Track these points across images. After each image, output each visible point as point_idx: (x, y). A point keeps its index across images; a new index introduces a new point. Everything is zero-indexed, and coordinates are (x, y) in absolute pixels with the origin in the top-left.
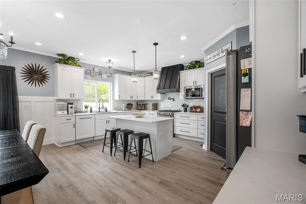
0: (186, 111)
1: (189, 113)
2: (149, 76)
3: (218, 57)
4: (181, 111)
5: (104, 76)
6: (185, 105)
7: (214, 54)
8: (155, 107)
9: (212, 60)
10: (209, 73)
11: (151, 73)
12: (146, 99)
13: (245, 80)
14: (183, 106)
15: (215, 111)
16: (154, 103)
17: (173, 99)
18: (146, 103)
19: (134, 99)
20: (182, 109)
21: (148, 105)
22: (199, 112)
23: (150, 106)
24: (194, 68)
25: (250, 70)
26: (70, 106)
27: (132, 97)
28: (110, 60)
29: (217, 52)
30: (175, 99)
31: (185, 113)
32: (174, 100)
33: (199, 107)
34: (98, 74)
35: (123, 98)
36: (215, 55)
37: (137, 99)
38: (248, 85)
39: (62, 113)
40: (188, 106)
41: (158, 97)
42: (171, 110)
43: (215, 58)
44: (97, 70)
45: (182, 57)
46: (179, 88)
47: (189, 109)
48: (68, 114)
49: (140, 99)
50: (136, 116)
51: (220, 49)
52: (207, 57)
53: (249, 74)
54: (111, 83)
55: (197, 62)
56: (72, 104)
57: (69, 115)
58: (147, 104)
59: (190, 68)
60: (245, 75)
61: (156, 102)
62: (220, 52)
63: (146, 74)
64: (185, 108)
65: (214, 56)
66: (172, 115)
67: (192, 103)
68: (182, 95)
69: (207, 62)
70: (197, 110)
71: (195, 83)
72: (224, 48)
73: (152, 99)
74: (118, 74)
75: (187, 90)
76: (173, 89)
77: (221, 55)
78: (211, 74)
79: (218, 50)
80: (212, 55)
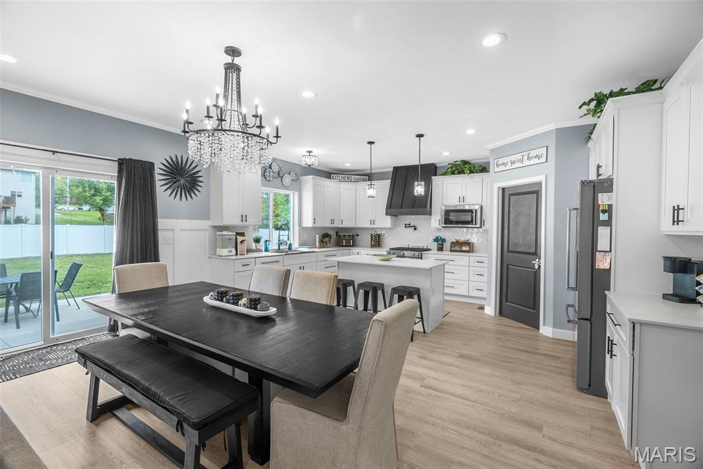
0: (441, 249)
1: (449, 253)
2: (364, 180)
3: (520, 165)
4: (430, 250)
5: (287, 179)
6: (439, 237)
7: (513, 158)
8: (377, 241)
9: (508, 167)
10: (499, 188)
11: (369, 176)
12: (358, 225)
13: (603, 217)
14: (436, 240)
15: (510, 249)
17: (414, 226)
18: (355, 233)
19: (337, 225)
20: (434, 246)
21: (358, 238)
22: (468, 252)
24: (461, 172)
25: (610, 206)
26: (240, 239)
27: (332, 221)
28: (310, 152)
29: (519, 156)
30: (418, 228)
31: (440, 252)
32: (415, 229)
33: (467, 243)
34: (276, 175)
35: (320, 224)
36: (514, 160)
37: (341, 226)
38: (608, 223)
39: (229, 252)
40: (444, 240)
41: (385, 222)
43: (514, 166)
44: (275, 168)
45: (446, 154)
46: (431, 209)
47: (447, 246)
48: (237, 254)
49: (345, 225)
50: (380, 258)
51: (526, 153)
52: (496, 161)
53: (609, 210)
54: (297, 193)
55: (465, 162)
56: (242, 234)
57: (239, 257)
58: (358, 235)
59: (453, 173)
60: (604, 212)
62: (526, 157)
63: (359, 177)
64: (440, 243)
65: (513, 163)
67: (453, 234)
68: (436, 220)
69: (497, 169)
70: (464, 248)
71: (461, 199)
72: (533, 153)
73: (372, 226)
74: (311, 177)
75: (447, 212)
76: (421, 210)
77: (526, 162)
78: (503, 189)
79: (522, 154)
80: (508, 159)
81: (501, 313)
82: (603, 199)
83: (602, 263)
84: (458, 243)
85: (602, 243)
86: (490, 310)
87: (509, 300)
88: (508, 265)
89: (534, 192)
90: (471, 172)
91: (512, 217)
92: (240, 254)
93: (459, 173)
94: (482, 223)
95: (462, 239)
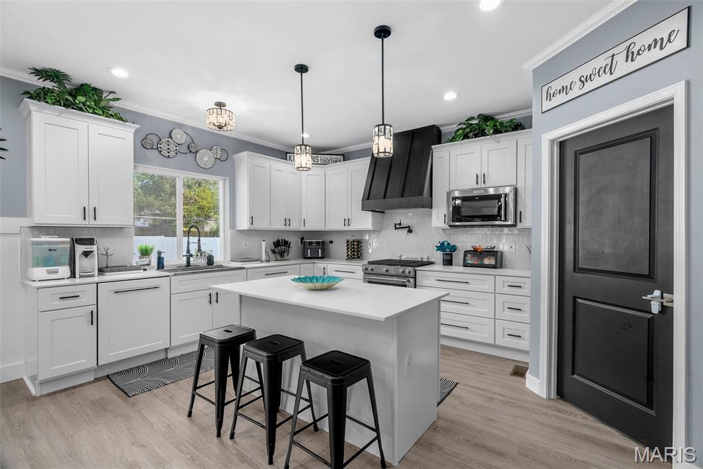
0: (448, 262)
1: (461, 269)
2: (336, 162)
4: (432, 263)
5: (205, 157)
6: (446, 244)
7: (586, 70)
8: (355, 250)
9: (575, 92)
10: (552, 141)
11: (343, 155)
12: (329, 228)
14: (441, 247)
15: (581, 265)
16: (351, 238)
17: (409, 227)
18: (327, 239)
19: (295, 226)
20: (438, 256)
21: (332, 246)
22: (494, 267)
23: (339, 247)
24: (480, 134)
26: (80, 249)
27: (287, 222)
28: (220, 105)
29: (601, 62)
30: (414, 229)
31: (448, 268)
32: (410, 231)
33: (492, 253)
34: (184, 149)
35: (262, 224)
36: (587, 74)
37: (303, 229)
39: (49, 272)
40: (454, 248)
41: (365, 221)
42: (403, 258)
43: (589, 86)
44: (179, 136)
45: (450, 96)
46: (431, 196)
47: (458, 257)
48: (73, 275)
49: (310, 227)
51: (619, 49)
52: (545, 89)
54: (228, 181)
56: (91, 241)
57: (77, 280)
58: (331, 242)
59: (466, 137)
61: (358, 237)
62: (619, 59)
63: (330, 157)
64: (448, 254)
65: (585, 80)
66: (412, 274)
67: (470, 238)
68: (439, 215)
69: (547, 105)
70: (487, 261)
71: (481, 179)
72: (644, 39)
73: (347, 228)
75: (458, 202)
76: (414, 199)
77: (623, 67)
78: (562, 145)
79: (610, 53)
80: (574, 76)
81: (561, 393)
84: (476, 252)
86: (538, 384)
87: (578, 369)
88: (575, 298)
89: (643, 136)
90: (497, 131)
91: (583, 197)
92: (81, 277)
93: (476, 136)
94: (518, 216)
95: (484, 245)
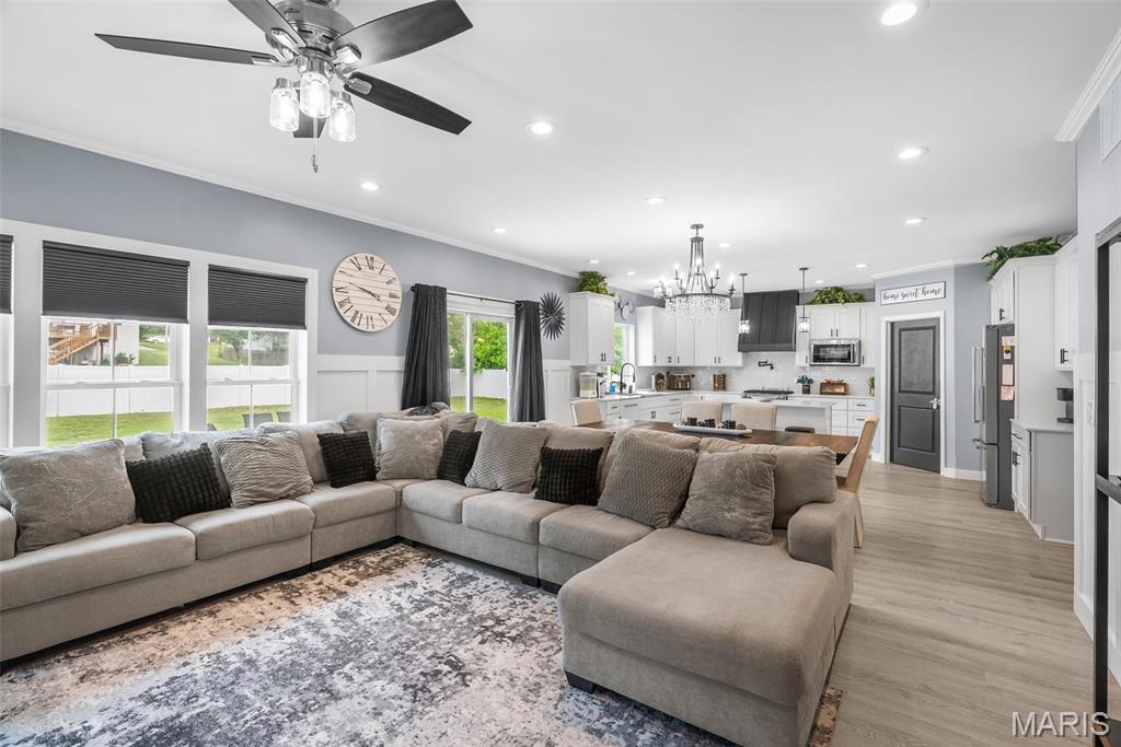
0: (807, 391)
1: (819, 396)
3: (913, 299)
4: (792, 393)
5: (626, 311)
6: (804, 378)
7: (905, 291)
8: (721, 383)
9: (899, 300)
10: (887, 322)
12: (698, 364)
13: (1007, 356)
14: (801, 380)
15: (903, 389)
16: (717, 373)
17: (772, 365)
19: (673, 363)
20: (798, 387)
21: (696, 379)
22: (843, 394)
23: (704, 379)
24: (834, 301)
25: (1013, 347)
27: (669, 359)
29: (912, 290)
30: (776, 366)
31: (806, 395)
32: (772, 368)
33: (840, 384)
35: (661, 362)
36: (905, 293)
37: (677, 365)
38: (1011, 362)
40: (811, 381)
41: (737, 359)
42: (765, 389)
43: (906, 299)
46: (794, 343)
47: (815, 387)
48: (598, 396)
49: (682, 364)
51: (920, 287)
52: (883, 292)
53: (1011, 351)
55: (838, 289)
58: (694, 376)
59: (823, 302)
60: (1007, 352)
61: (723, 372)
62: (920, 292)
64: (806, 384)
65: (904, 296)
67: (820, 375)
68: (802, 357)
69: (884, 302)
70: (837, 390)
71: (834, 333)
72: (929, 288)
73: (717, 365)
74: (651, 307)
75: (817, 348)
76: (784, 345)
77: (921, 297)
78: (892, 324)
79: (915, 287)
80: (899, 291)
81: (892, 460)
82: (1006, 341)
83: (1006, 395)
84: (829, 384)
85: (1007, 378)
86: (879, 457)
87: (903, 442)
88: (900, 406)
89: (931, 328)
90: (847, 301)
91: (903, 353)
93: (831, 302)
94: (861, 360)
95: (835, 379)
